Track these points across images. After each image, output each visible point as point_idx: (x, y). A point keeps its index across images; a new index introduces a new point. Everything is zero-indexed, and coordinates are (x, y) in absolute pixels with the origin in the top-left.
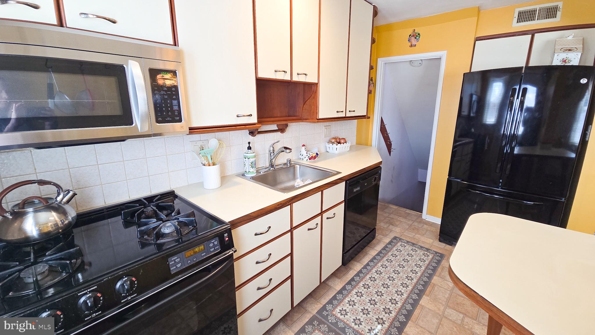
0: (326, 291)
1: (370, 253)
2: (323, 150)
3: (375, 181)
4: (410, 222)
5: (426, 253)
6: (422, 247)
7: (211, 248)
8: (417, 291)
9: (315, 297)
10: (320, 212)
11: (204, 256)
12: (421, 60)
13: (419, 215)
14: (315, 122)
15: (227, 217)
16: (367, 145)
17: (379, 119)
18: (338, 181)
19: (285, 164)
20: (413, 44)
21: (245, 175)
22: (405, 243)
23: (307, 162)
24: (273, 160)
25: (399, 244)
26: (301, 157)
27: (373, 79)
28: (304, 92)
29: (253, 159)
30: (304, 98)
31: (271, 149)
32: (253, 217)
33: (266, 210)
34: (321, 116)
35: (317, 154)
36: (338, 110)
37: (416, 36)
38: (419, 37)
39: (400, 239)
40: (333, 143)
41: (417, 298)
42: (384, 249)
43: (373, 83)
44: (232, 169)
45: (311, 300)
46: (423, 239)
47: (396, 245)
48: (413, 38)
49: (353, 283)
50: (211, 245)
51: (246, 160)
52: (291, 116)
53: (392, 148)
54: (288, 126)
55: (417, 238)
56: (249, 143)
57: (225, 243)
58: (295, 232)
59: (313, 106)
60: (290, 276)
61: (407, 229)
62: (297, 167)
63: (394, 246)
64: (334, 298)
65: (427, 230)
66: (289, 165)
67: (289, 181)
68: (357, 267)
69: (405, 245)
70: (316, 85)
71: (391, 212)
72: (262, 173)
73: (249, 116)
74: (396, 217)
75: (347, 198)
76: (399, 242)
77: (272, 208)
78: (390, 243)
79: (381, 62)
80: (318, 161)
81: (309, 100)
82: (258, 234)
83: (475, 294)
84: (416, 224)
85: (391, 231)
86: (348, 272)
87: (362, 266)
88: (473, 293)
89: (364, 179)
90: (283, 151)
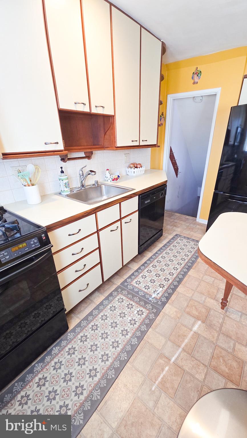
0: (127, 271)
1: (159, 246)
2: (124, 174)
3: (162, 195)
4: (188, 225)
5: (196, 243)
6: (193, 240)
7: (33, 244)
8: (187, 267)
9: (120, 275)
10: (119, 218)
11: (27, 250)
12: (201, 96)
13: (194, 219)
14: (114, 150)
15: (44, 223)
16: (159, 169)
17: (169, 148)
18: (133, 195)
19: (94, 185)
20: (195, 81)
21: (62, 193)
22: (183, 238)
23: (111, 183)
24: (83, 182)
25: (179, 239)
26: (106, 179)
27: (164, 114)
28: (104, 124)
29: (67, 181)
30: (104, 129)
31: (81, 172)
32: (65, 223)
33: (75, 217)
34: (119, 144)
35: (119, 176)
36: (133, 140)
37: (198, 73)
38: (201, 75)
39: (180, 236)
40: (131, 168)
41: (187, 271)
42: (168, 242)
43: (164, 118)
44: (51, 189)
45: (116, 277)
46: (195, 234)
47: (176, 239)
48: (196, 76)
49: (146, 265)
50: (32, 243)
51: (60, 182)
52: (95, 145)
53: (179, 171)
54: (93, 153)
55: (191, 234)
56: (62, 168)
57: (43, 241)
58: (101, 233)
59: (112, 136)
60: (100, 262)
61: (185, 229)
62: (103, 187)
63: (175, 240)
64: (133, 274)
65: (198, 229)
66: (96, 185)
67: (98, 197)
68: (149, 255)
69: (183, 239)
70: (113, 117)
71: (176, 218)
72: (75, 191)
73: (56, 143)
74: (178, 221)
75: (140, 208)
76: (178, 237)
77: (80, 216)
78: (172, 239)
79: (170, 98)
80: (119, 182)
81: (108, 131)
82: (71, 235)
83: (210, 261)
84: (192, 225)
85: (174, 231)
86: (143, 258)
87: (153, 254)
88: (209, 261)
89: (153, 193)
90: (90, 174)
